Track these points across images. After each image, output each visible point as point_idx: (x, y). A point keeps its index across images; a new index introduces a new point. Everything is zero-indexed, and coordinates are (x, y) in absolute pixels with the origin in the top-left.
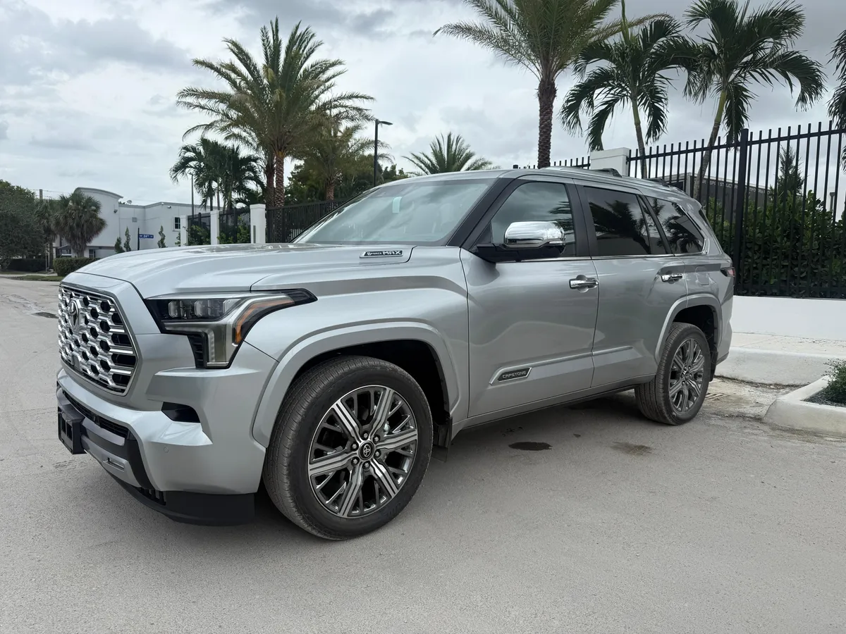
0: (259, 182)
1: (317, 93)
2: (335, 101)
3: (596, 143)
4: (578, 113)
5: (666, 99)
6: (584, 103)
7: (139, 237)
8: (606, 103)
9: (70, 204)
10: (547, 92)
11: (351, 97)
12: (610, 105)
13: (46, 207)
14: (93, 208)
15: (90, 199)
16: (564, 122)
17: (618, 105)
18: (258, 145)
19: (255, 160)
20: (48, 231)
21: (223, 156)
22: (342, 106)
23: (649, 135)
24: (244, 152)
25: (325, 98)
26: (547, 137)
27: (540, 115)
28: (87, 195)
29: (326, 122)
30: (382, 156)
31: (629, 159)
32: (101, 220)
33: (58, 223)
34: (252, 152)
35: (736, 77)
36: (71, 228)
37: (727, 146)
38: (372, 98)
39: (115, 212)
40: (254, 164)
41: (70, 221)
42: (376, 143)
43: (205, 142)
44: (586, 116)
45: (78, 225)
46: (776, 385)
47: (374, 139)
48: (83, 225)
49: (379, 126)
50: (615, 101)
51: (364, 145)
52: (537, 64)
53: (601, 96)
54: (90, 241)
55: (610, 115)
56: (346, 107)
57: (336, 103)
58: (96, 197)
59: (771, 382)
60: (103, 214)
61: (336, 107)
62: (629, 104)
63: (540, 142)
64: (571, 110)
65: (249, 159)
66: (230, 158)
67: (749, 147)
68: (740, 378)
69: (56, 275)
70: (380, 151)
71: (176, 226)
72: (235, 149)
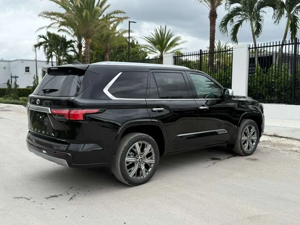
0: (76, 52)
3: (234, 39)
4: (226, 27)
5: (263, 20)
6: (229, 22)
7: (11, 77)
8: (239, 21)
10: (213, 15)
12: (241, 22)
16: (220, 31)
17: (244, 22)
21: (58, 40)
26: (213, 36)
27: (210, 26)
30: (131, 37)
31: (249, 48)
34: (72, 38)
35: (294, 12)
37: (289, 44)
40: (73, 43)
42: (129, 31)
43: (49, 34)
44: (230, 27)
47: (128, 29)
49: (131, 23)
50: (243, 20)
52: (208, 3)
53: (236, 19)
55: (241, 26)
62: (249, 22)
63: (210, 38)
64: (224, 24)
65: (71, 42)
66: (62, 42)
67: (297, 45)
68: (294, 138)
71: (26, 71)
72: (64, 37)
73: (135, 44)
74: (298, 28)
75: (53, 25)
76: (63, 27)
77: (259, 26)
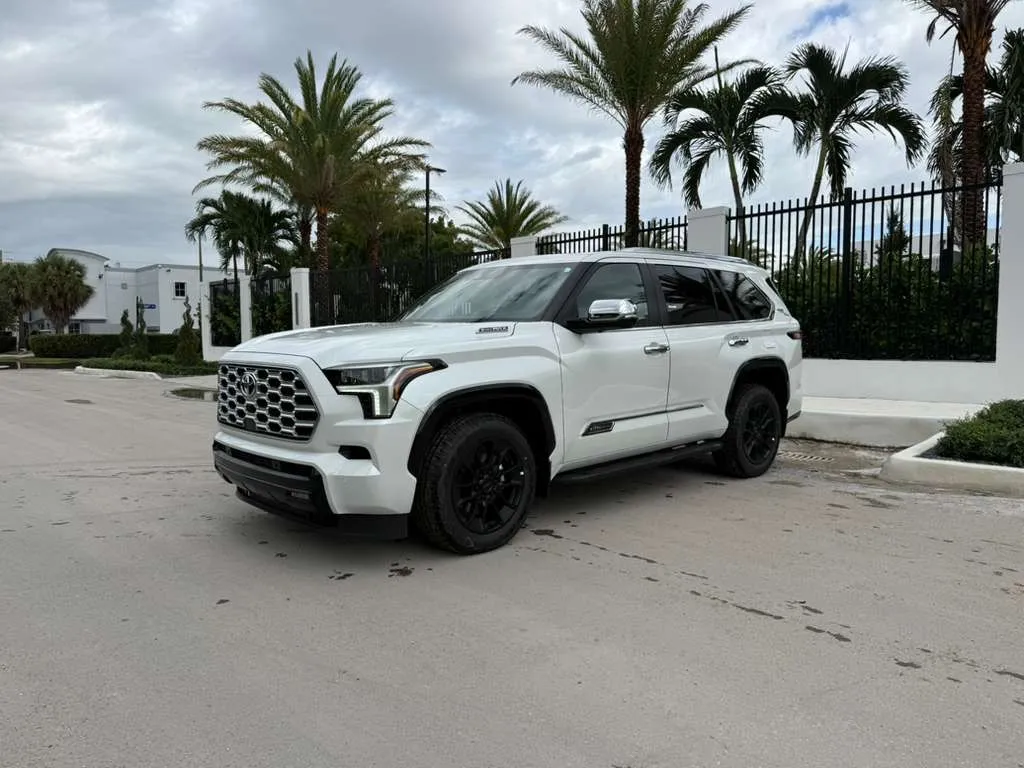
0: (295, 242)
1: (362, 137)
2: (385, 147)
3: (693, 197)
4: (668, 165)
5: (762, 148)
8: (702, 153)
9: (50, 268)
10: (634, 143)
11: (402, 143)
12: (704, 158)
13: (13, 273)
14: (78, 273)
15: (72, 263)
17: (714, 155)
18: (292, 199)
19: (289, 215)
20: (18, 301)
21: (251, 211)
22: (395, 154)
23: (745, 184)
24: (277, 207)
25: (370, 145)
26: (635, 192)
27: (627, 168)
28: (68, 257)
29: (376, 172)
30: (435, 209)
31: (729, 219)
32: (88, 287)
33: (34, 293)
34: (285, 207)
35: (837, 129)
36: (51, 297)
37: (830, 205)
38: (428, 144)
39: (100, 277)
40: (289, 220)
41: (50, 290)
42: (428, 192)
43: (227, 195)
45: (60, 295)
46: (889, 448)
47: (425, 188)
48: (66, 294)
49: (431, 173)
50: (711, 151)
51: (416, 195)
52: (622, 112)
53: (697, 147)
54: (73, 313)
55: (706, 166)
56: (398, 154)
57: (386, 150)
58: (81, 260)
59: (884, 445)
60: (90, 280)
61: (386, 154)
62: (724, 153)
63: (628, 198)
64: (662, 160)
65: (283, 214)
66: (261, 213)
67: (853, 206)
69: (32, 355)
70: (433, 203)
71: (177, 294)
72: (266, 203)
73: (446, 226)
74: (848, 166)
75: (239, 175)
76: (263, 180)
77: (753, 165)
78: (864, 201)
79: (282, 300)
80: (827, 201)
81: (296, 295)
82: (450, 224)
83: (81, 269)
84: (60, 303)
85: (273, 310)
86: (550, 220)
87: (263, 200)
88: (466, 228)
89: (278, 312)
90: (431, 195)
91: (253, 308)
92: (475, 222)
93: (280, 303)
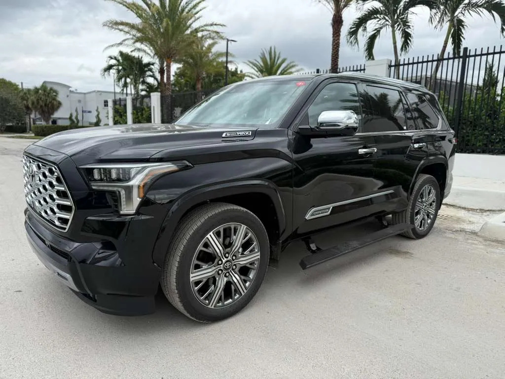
0: (156, 79)
1: (190, 22)
2: (202, 27)
3: (370, 55)
4: (357, 36)
5: (413, 26)
6: (360, 30)
7: (83, 112)
8: (376, 29)
9: (40, 91)
10: (337, 22)
11: (212, 25)
12: (378, 31)
13: (25, 93)
14: (54, 94)
15: (51, 89)
16: (348, 42)
17: (383, 31)
18: (154, 55)
19: (153, 64)
20: (27, 108)
21: (133, 62)
22: (207, 31)
23: (402, 49)
24: (146, 60)
25: (195, 25)
26: (336, 51)
27: (333, 37)
28: (49, 87)
29: (196, 41)
30: (231, 62)
31: (390, 66)
32: (59, 101)
33: (33, 103)
35: (459, 14)
36: (41, 106)
37: (454, 58)
38: (224, 26)
39: (68, 96)
40: (152, 66)
41: (41, 102)
42: (227, 54)
43: (121, 54)
45: (45, 105)
47: (225, 51)
48: (48, 105)
49: (229, 42)
50: (381, 28)
51: (220, 55)
52: (331, 4)
53: (372, 25)
54: (52, 114)
55: (378, 36)
56: (209, 31)
57: (203, 28)
58: (55, 87)
59: (477, 208)
60: (61, 98)
61: (202, 31)
62: (390, 30)
63: (333, 54)
64: (353, 33)
65: (149, 64)
66: (137, 63)
68: (458, 205)
69: (33, 135)
70: (230, 59)
71: (105, 106)
72: (140, 57)
73: (239, 72)
75: (126, 42)
76: (138, 45)
77: (407, 36)
78: (475, 56)
79: (146, 109)
80: (451, 56)
81: (154, 107)
82: (241, 71)
83: (55, 92)
84: (46, 109)
85: (142, 115)
86: (293, 70)
87: (139, 56)
88: (249, 74)
89: (144, 116)
90: (229, 55)
91: (133, 114)
92: (253, 71)
93: (145, 111)
